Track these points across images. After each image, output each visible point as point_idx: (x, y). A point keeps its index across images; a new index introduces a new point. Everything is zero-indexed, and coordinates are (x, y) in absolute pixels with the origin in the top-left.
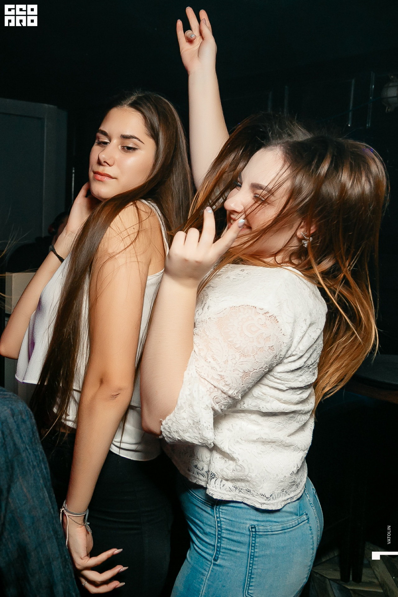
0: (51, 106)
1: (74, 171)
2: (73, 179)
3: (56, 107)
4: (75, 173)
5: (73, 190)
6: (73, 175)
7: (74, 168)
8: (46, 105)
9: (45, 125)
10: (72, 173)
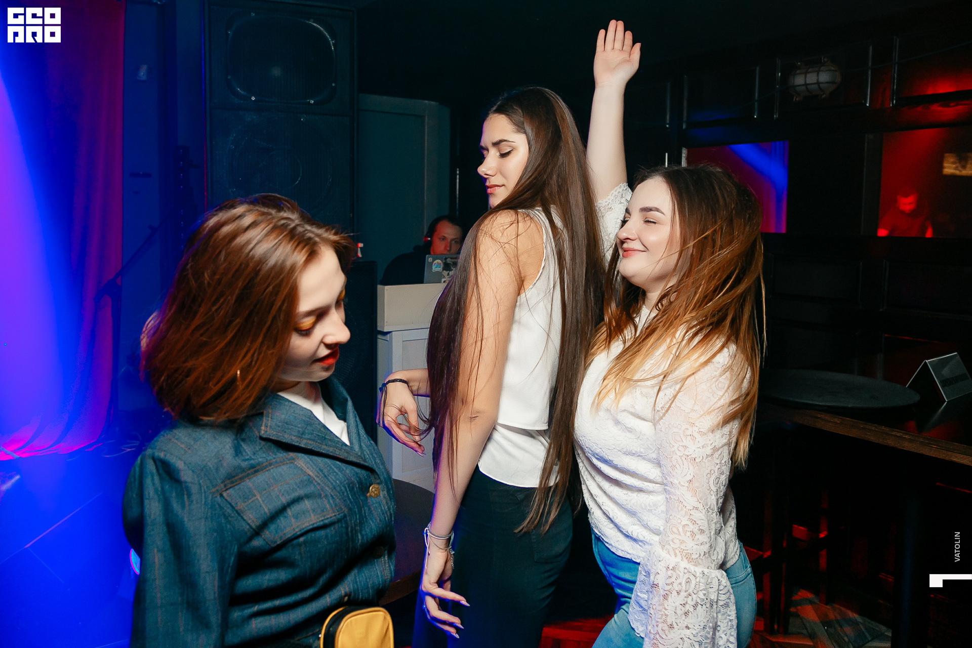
0: (433, 103)
1: (458, 172)
2: (458, 181)
3: (438, 103)
4: (459, 175)
5: (458, 193)
6: (458, 176)
7: (458, 169)
8: (427, 102)
9: (426, 124)
10: (456, 174)
